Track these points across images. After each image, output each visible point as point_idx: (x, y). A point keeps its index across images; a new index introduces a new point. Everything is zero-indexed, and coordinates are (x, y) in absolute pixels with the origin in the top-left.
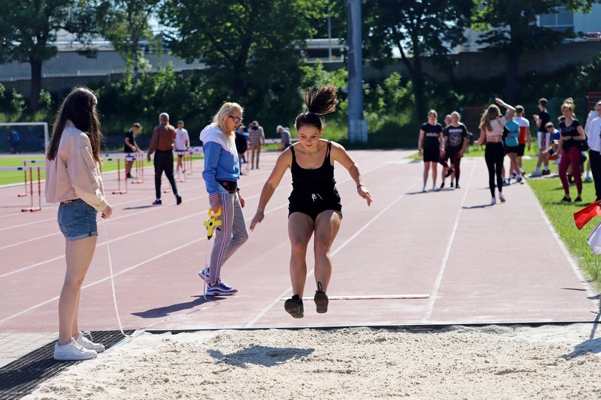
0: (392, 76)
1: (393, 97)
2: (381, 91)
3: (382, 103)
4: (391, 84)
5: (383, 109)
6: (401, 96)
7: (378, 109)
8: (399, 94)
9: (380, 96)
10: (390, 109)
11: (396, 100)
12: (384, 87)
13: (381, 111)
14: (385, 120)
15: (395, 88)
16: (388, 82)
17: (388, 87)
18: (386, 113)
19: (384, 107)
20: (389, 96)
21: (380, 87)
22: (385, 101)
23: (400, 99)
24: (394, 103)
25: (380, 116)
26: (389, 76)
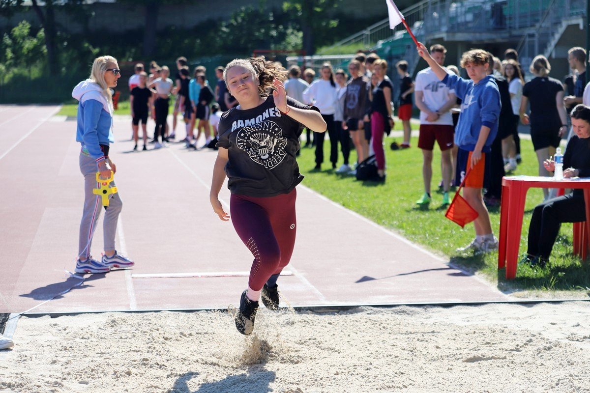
0: (21, 26)
1: (22, 48)
2: (8, 41)
3: (9, 54)
4: (19, 34)
5: (12, 61)
6: (31, 47)
7: (6, 60)
8: (29, 44)
9: (7, 46)
10: (19, 61)
11: (25, 51)
12: (11, 36)
13: (8, 63)
14: (13, 72)
15: (24, 38)
16: (17, 31)
17: (15, 37)
18: (16, 65)
19: (11, 58)
20: (17, 47)
21: (7, 37)
22: (13, 52)
23: (29, 51)
24: (23, 54)
25: (8, 68)
26: (18, 25)
